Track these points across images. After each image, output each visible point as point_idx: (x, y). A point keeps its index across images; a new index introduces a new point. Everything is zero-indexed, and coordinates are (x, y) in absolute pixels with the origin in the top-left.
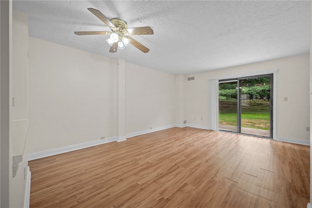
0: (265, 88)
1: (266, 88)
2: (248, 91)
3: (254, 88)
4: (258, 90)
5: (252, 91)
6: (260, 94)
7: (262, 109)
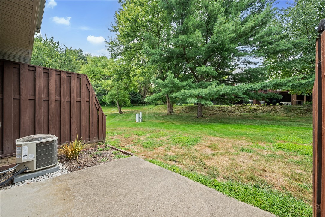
0: (255, 87)
1: (257, 87)
2: (231, 91)
3: (239, 86)
4: (245, 88)
5: (236, 91)
6: (249, 96)
7: (255, 117)
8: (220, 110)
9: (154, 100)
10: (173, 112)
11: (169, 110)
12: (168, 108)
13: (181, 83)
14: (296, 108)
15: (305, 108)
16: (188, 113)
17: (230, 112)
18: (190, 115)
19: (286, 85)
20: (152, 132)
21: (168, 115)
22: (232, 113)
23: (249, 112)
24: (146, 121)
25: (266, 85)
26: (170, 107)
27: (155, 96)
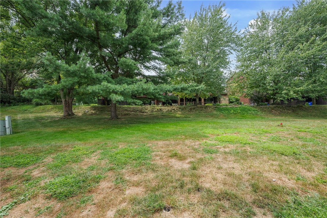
7: (162, 116)
8: (131, 110)
9: (45, 95)
10: (73, 114)
11: (66, 111)
12: (64, 109)
13: (96, 74)
14: (185, 108)
15: (190, 108)
16: (94, 115)
17: (141, 112)
18: (99, 117)
19: (187, 90)
20: (53, 151)
21: (64, 118)
22: (143, 113)
23: (157, 111)
24: (21, 132)
25: (177, 88)
26: (69, 107)
27: (47, 89)
